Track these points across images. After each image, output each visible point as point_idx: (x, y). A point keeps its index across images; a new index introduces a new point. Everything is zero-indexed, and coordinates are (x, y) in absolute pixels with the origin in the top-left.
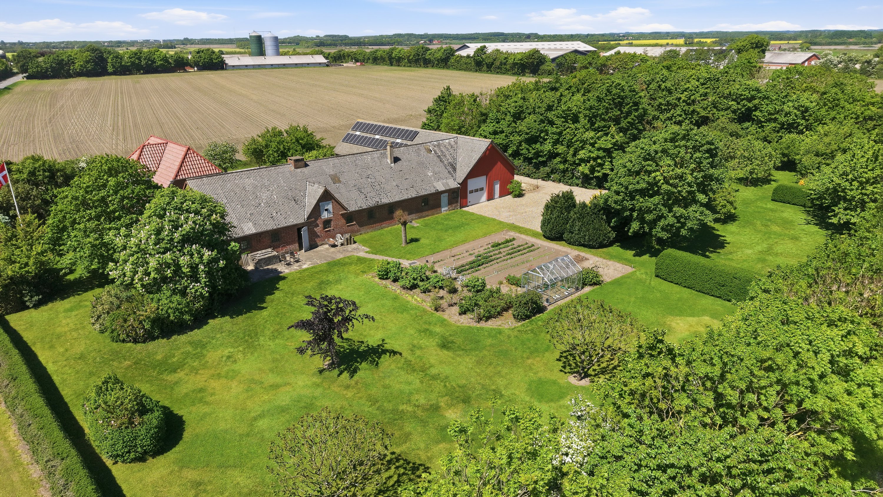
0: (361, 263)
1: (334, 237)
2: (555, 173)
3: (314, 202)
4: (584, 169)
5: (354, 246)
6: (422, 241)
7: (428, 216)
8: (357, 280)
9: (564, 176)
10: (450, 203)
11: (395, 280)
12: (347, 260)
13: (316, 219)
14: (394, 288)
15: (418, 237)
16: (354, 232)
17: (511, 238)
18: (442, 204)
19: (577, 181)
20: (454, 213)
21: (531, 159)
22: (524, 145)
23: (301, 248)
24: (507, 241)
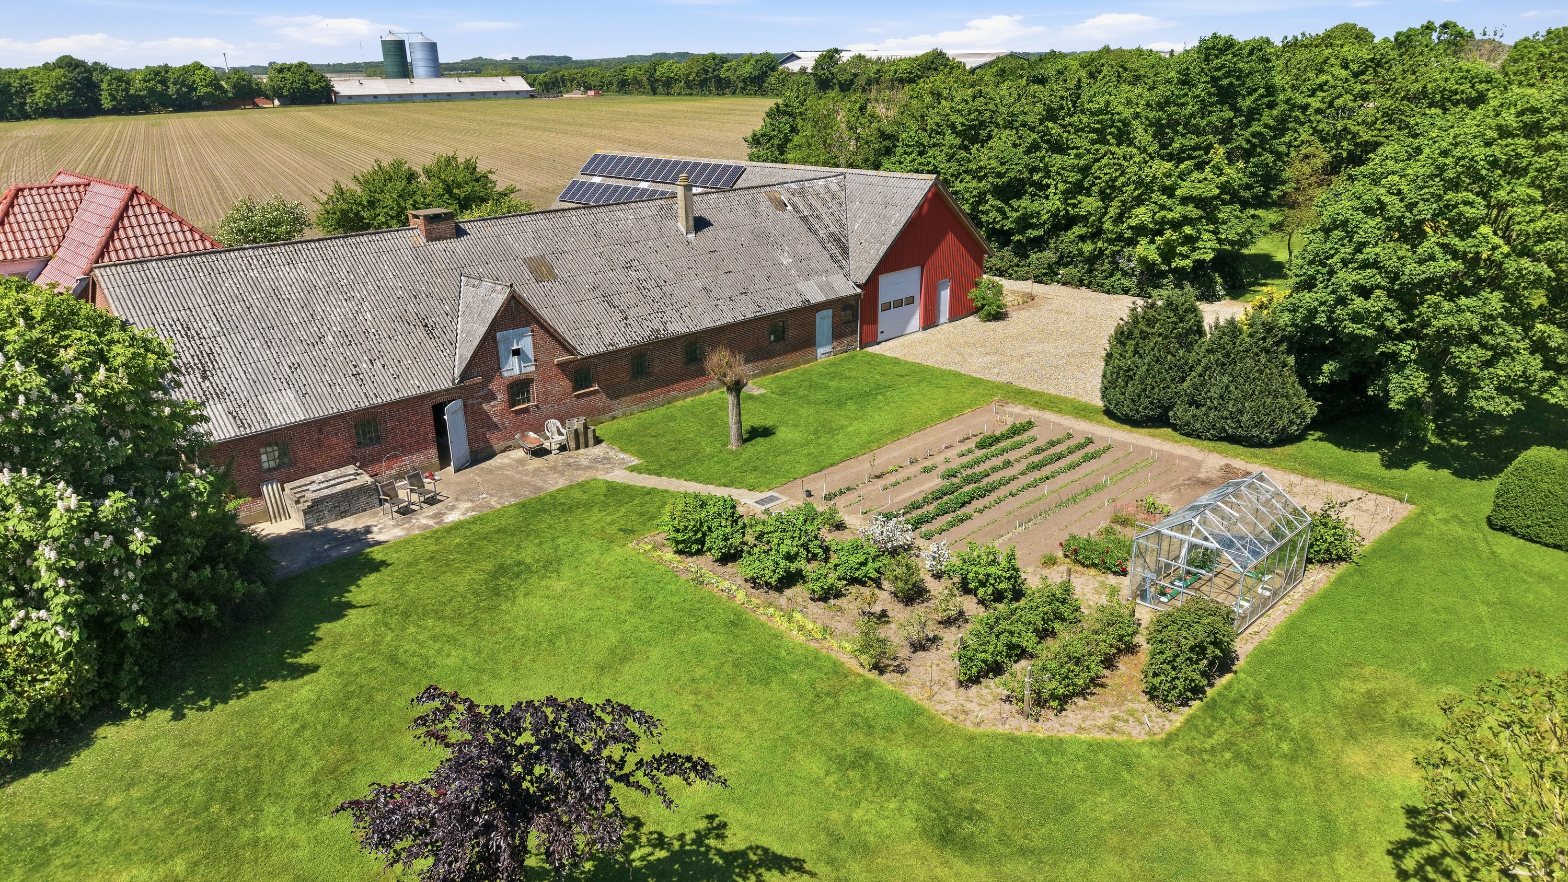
0: (620, 503)
1: (539, 429)
2: (1066, 266)
3: (482, 330)
4: (1146, 250)
5: (597, 451)
6: (783, 434)
7: (783, 368)
8: (608, 559)
9: (1090, 271)
10: (837, 335)
11: (728, 558)
12: (577, 494)
13: (488, 378)
14: (725, 585)
15: (768, 423)
16: (594, 414)
17: (1024, 420)
18: (819, 338)
19: (1126, 282)
20: (847, 360)
21: (1011, 232)
22: (992, 201)
23: (444, 459)
24: (1016, 431)
